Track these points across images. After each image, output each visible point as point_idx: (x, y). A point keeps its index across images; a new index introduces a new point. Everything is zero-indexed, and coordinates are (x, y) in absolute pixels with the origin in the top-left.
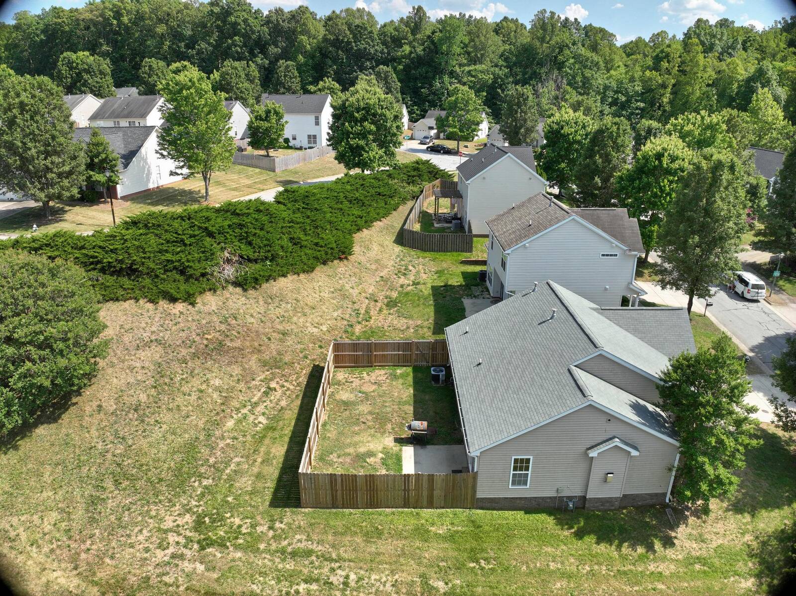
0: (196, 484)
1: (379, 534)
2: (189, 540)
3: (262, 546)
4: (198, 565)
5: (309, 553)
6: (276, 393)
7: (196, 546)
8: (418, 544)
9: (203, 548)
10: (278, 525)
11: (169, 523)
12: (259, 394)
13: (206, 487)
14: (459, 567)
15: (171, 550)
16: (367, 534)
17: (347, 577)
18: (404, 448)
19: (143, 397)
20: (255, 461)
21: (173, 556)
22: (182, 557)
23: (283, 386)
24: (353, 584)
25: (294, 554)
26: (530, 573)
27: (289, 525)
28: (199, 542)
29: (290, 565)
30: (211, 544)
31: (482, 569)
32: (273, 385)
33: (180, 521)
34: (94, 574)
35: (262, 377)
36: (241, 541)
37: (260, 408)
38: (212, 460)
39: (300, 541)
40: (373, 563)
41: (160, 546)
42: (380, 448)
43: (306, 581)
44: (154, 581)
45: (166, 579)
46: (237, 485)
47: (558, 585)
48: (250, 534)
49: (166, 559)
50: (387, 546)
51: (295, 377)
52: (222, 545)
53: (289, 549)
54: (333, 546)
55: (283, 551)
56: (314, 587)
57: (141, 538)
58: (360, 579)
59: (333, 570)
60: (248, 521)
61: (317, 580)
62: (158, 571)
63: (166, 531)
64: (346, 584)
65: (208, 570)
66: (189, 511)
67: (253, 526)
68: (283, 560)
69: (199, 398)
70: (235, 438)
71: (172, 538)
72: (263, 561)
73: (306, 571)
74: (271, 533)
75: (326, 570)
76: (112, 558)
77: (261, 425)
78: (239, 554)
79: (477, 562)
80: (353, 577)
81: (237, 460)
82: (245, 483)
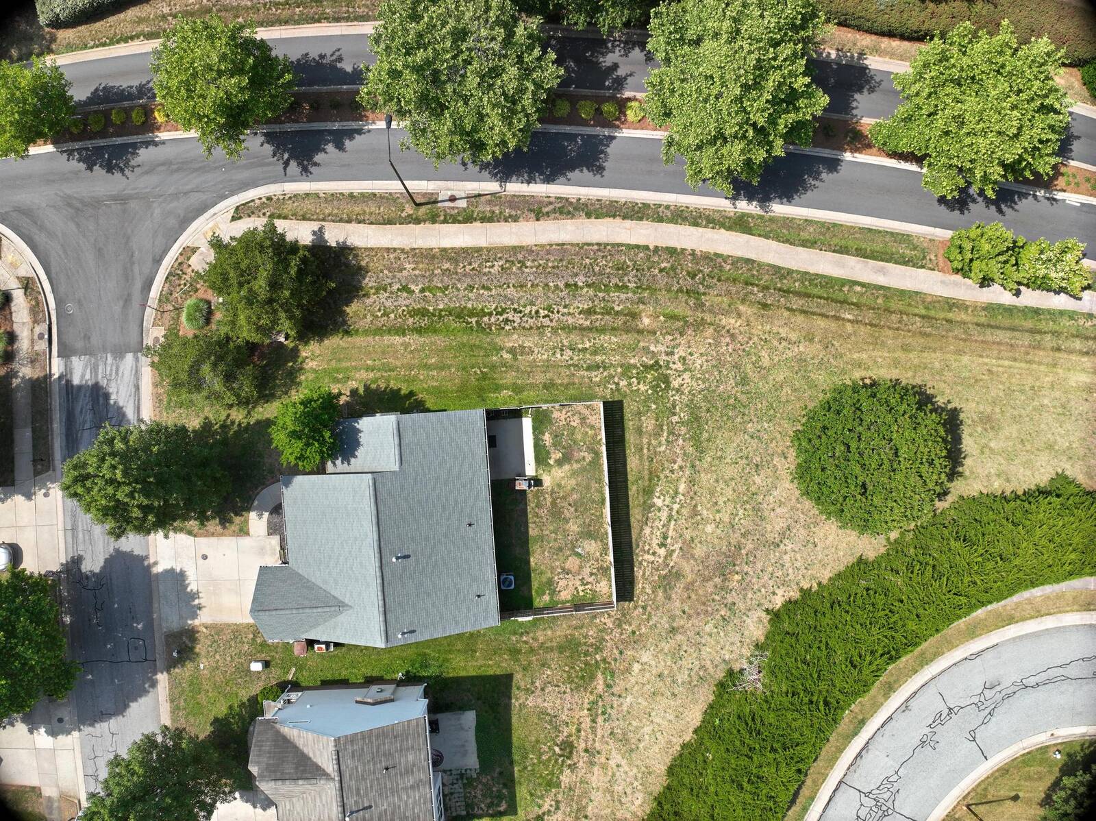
0: (682, 415)
1: (545, 387)
2: (668, 368)
3: (619, 370)
4: (655, 350)
5: (589, 369)
6: (657, 542)
7: (661, 363)
8: (519, 382)
9: (657, 362)
10: (614, 387)
11: (687, 376)
12: (670, 533)
13: (674, 414)
14: (493, 367)
15: (676, 357)
16: (553, 385)
17: (562, 355)
18: (534, 474)
19: (758, 480)
20: (648, 449)
21: (672, 353)
22: (667, 354)
23: (654, 554)
24: (558, 350)
25: (598, 367)
26: (449, 367)
27: (606, 387)
28: (661, 367)
29: (598, 358)
30: (652, 367)
31: (479, 368)
32: (662, 552)
33: (680, 379)
34: (715, 330)
35: (675, 555)
36: (634, 371)
37: (664, 515)
38: (680, 442)
39: (596, 376)
40: (548, 366)
41: (684, 359)
42: (553, 470)
43: (586, 349)
44: (677, 335)
45: (671, 338)
46: (653, 422)
47: (433, 360)
48: (631, 378)
49: (676, 351)
50: (540, 378)
51: (647, 573)
52: (645, 366)
53: (601, 370)
54: (574, 375)
55: (605, 368)
56: (580, 346)
57: (699, 362)
58: (554, 354)
59: (572, 359)
60: (635, 388)
61: (579, 350)
62: (677, 341)
63: (685, 370)
64: (562, 350)
65: (648, 348)
66: (678, 391)
67: (630, 384)
68: (603, 362)
69: (716, 503)
70: (672, 472)
71: (679, 366)
72: (616, 359)
73: (588, 356)
74: (616, 380)
75: (576, 358)
76: (710, 344)
77: (657, 494)
78: (632, 361)
79: (482, 372)
80: (558, 356)
81: (663, 448)
82: (649, 424)
